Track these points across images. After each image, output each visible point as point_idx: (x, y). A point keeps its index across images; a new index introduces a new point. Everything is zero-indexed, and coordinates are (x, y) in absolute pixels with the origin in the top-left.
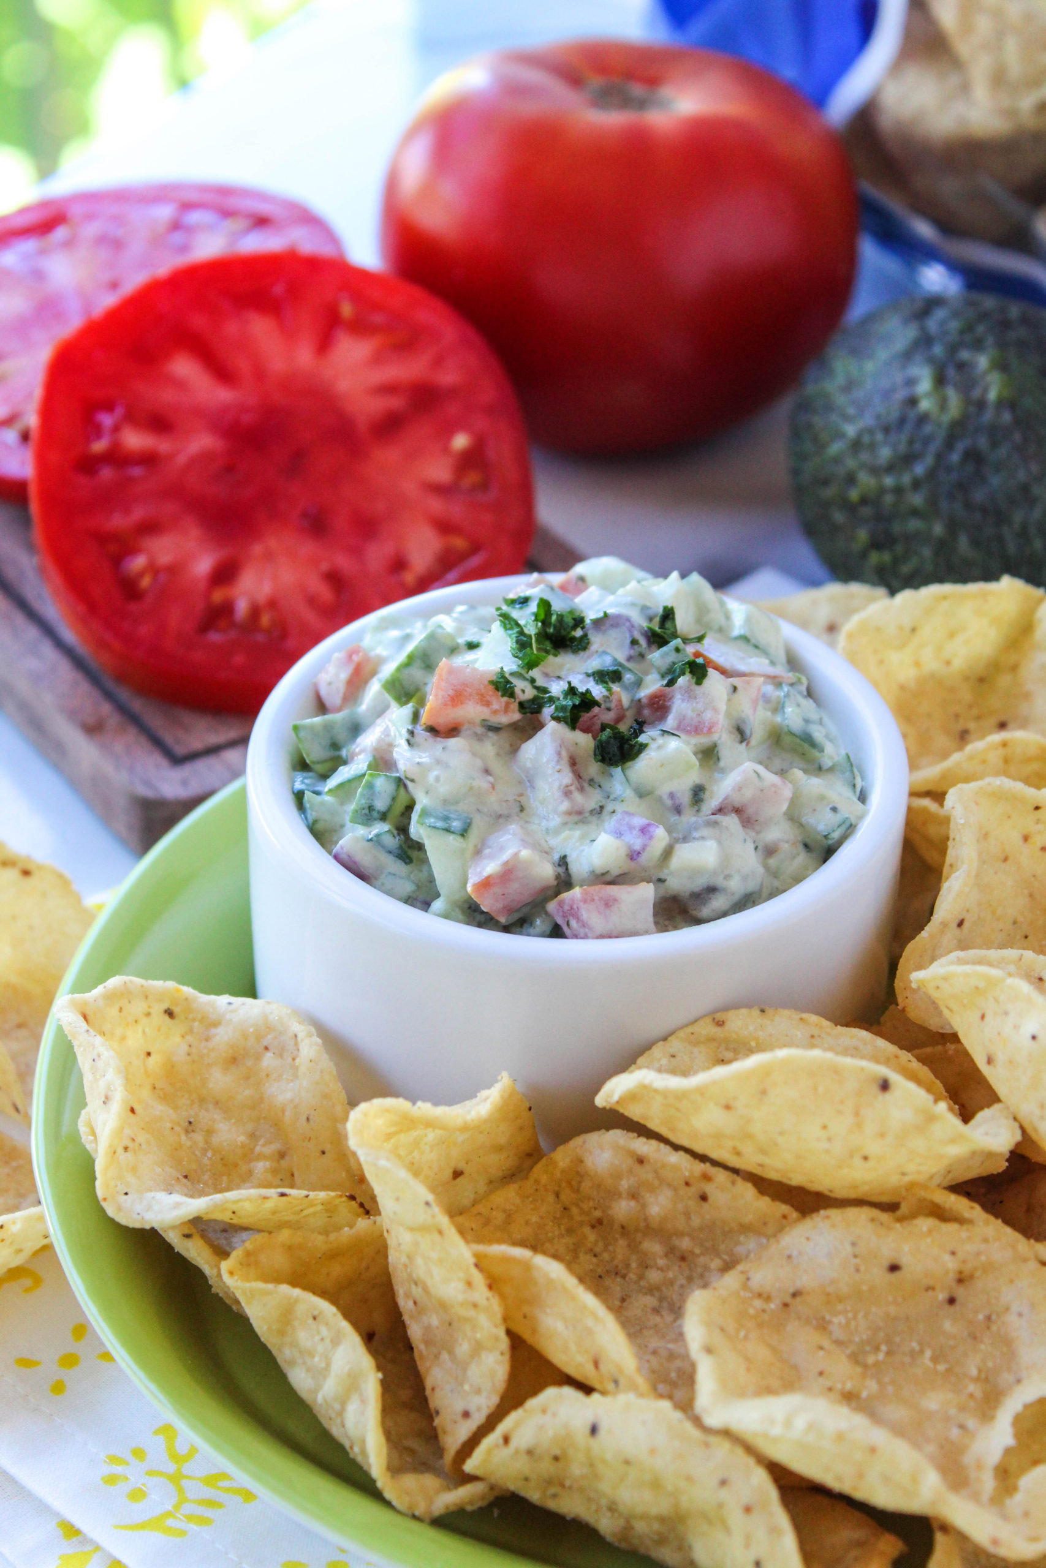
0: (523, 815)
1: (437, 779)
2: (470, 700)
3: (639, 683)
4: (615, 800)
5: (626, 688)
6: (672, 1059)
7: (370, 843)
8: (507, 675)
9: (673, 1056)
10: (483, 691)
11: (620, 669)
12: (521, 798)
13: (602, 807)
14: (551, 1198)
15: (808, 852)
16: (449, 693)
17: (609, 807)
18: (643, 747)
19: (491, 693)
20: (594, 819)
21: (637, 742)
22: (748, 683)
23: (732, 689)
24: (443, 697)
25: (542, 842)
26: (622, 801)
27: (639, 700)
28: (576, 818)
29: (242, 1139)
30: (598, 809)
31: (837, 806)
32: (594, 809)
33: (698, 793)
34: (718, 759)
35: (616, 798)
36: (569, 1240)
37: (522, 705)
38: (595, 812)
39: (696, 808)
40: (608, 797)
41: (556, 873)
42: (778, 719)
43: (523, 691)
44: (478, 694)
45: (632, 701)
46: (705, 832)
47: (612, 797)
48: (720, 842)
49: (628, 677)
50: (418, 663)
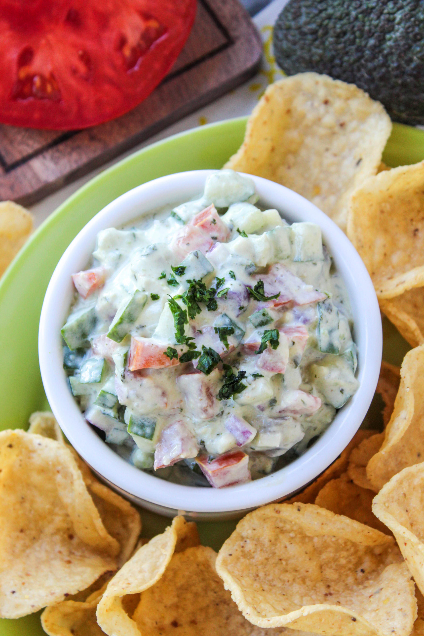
0: (182, 413)
1: (138, 406)
2: (154, 364)
3: (243, 334)
4: (229, 406)
5: (236, 337)
6: (254, 531)
7: (104, 415)
8: (173, 347)
9: (254, 530)
10: (161, 358)
11: (233, 327)
12: (182, 403)
13: (222, 412)
14: (195, 566)
15: (327, 406)
16: (143, 363)
17: (226, 412)
18: (244, 387)
19: (165, 358)
20: (219, 419)
21: (241, 384)
22: (301, 339)
23: (292, 343)
24: (140, 365)
25: (193, 431)
26: (233, 407)
27: (243, 345)
28: (210, 419)
29: (48, 506)
30: (221, 414)
31: (344, 388)
32: (219, 414)
33: (273, 402)
34: (284, 380)
35: (230, 405)
36: (202, 584)
37: (181, 360)
38: (219, 415)
39: (271, 408)
40: (226, 405)
41: (199, 449)
42: (316, 334)
43: (182, 350)
44: (158, 361)
45: (239, 344)
46: (274, 428)
47: (228, 405)
48: (282, 432)
49: (237, 332)
50: (126, 320)
